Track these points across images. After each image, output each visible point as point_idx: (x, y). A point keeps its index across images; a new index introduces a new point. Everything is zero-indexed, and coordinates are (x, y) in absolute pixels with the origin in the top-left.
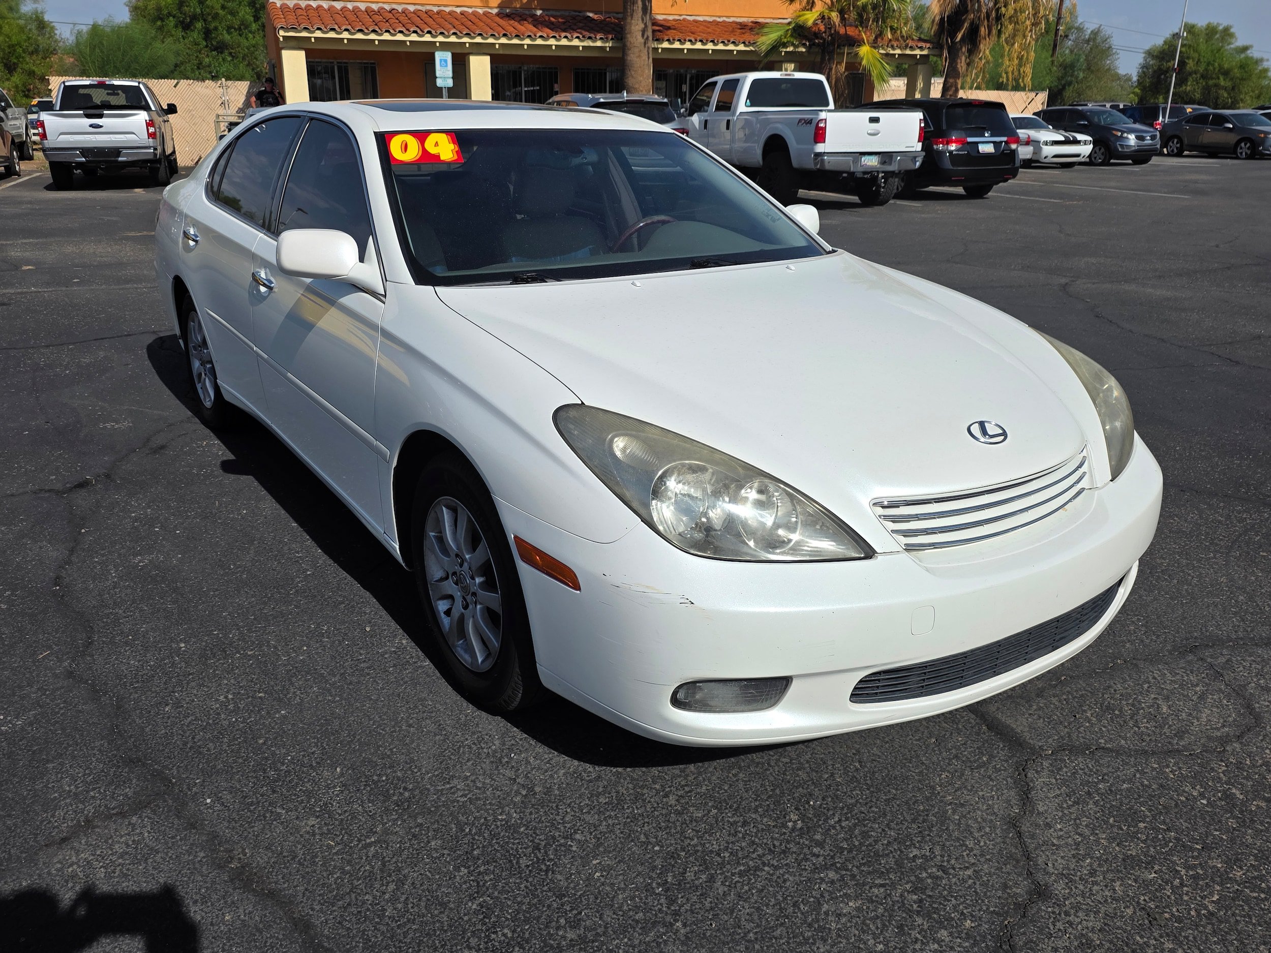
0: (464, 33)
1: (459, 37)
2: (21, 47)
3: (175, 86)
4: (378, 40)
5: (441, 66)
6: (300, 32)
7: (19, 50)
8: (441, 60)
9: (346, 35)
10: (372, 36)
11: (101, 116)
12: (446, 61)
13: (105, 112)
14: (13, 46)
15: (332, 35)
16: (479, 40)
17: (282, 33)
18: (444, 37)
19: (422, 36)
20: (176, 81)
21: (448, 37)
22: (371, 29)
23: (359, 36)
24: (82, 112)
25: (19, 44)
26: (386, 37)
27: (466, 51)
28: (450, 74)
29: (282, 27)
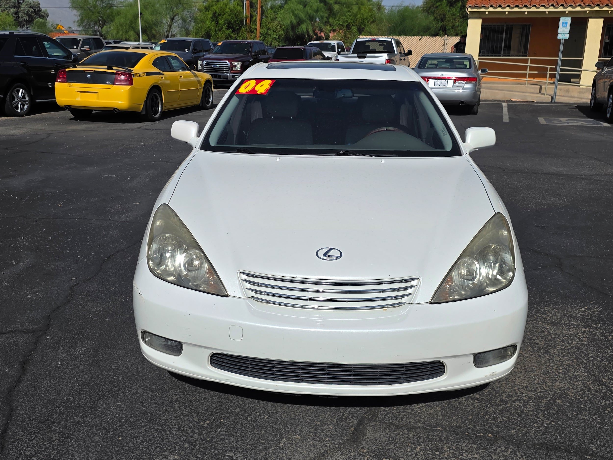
0: (587, 5)
1: (582, 7)
2: (367, 20)
3: (420, 40)
4: (528, 11)
5: (562, 26)
6: (480, 8)
7: (366, 21)
8: (563, 23)
9: (508, 9)
10: (524, 9)
11: (364, 57)
12: (566, 23)
13: (367, 55)
14: (364, 19)
15: (499, 9)
16: (597, 9)
17: (470, 10)
18: (572, 8)
19: (557, 8)
20: (421, 37)
21: (575, 7)
22: (523, 5)
23: (516, 9)
24: (356, 55)
25: (366, 18)
26: (534, 9)
27: (588, 16)
28: (568, 31)
29: (470, 7)
